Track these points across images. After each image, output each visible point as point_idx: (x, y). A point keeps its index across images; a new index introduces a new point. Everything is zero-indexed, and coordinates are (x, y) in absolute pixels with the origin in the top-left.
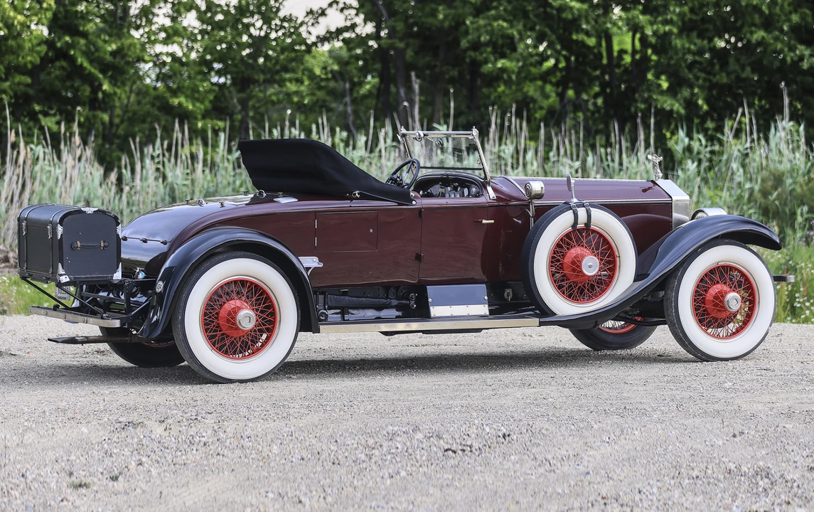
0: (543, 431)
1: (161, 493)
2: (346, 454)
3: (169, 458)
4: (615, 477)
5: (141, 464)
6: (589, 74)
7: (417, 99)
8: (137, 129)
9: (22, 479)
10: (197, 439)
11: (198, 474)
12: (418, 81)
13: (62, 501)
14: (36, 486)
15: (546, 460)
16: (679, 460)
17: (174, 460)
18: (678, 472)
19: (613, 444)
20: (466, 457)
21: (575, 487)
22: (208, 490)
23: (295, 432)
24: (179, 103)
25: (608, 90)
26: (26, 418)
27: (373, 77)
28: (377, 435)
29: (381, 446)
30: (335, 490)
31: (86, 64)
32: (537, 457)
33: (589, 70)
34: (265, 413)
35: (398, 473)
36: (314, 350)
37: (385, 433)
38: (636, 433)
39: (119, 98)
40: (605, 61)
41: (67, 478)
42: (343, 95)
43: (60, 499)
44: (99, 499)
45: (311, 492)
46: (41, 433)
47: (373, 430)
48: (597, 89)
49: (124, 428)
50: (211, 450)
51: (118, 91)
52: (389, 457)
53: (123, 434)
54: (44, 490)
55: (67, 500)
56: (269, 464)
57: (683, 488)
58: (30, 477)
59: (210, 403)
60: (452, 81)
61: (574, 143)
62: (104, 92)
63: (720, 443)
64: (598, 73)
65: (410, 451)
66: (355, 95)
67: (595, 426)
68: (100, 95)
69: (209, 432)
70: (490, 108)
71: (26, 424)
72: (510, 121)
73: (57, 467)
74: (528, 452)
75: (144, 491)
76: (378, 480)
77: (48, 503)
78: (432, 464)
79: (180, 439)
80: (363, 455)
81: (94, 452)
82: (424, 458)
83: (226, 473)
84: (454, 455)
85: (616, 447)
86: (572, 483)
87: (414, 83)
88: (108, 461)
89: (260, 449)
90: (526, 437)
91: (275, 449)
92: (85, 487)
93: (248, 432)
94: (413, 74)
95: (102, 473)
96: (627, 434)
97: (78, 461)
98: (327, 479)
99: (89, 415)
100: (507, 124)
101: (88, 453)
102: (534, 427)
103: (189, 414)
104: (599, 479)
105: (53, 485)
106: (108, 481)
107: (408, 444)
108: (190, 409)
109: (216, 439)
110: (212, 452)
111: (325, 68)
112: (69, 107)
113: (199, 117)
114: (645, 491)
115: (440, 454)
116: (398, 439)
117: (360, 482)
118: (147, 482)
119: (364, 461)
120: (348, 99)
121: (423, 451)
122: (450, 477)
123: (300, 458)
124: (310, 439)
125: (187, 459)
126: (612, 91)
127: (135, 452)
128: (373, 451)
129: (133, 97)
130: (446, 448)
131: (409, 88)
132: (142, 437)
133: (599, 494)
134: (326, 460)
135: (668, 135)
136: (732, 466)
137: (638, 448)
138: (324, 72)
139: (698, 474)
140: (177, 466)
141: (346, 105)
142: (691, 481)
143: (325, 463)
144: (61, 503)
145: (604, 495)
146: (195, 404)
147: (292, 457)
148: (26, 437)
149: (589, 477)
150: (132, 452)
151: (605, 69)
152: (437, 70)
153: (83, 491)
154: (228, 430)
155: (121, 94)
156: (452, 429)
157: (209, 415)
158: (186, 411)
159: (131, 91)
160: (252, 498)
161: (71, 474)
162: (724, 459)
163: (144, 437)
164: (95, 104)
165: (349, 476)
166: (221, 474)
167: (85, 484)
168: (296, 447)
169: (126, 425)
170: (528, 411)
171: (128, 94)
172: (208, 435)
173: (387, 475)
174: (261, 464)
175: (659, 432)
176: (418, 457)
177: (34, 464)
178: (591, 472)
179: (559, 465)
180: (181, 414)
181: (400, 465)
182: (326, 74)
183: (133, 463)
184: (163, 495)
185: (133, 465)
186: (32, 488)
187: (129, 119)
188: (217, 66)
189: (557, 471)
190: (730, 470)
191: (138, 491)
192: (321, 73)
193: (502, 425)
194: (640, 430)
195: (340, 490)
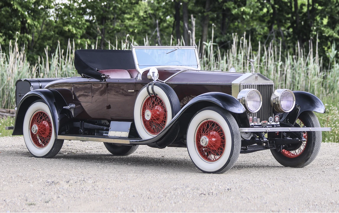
0: (247, 188)
1: (69, 207)
2: (154, 195)
3: (72, 195)
4: (279, 204)
5: (59, 197)
6: (285, 17)
7: (194, 29)
8: (46, 44)
9: (4, 202)
10: (85, 189)
11: (85, 201)
12: (195, 19)
13: (23, 209)
14: (11, 204)
15: (247, 198)
16: (309, 199)
17: (74, 196)
18: (308, 203)
19: (279, 193)
20: (210, 197)
21: (260, 208)
22: (91, 207)
23: (130, 187)
24: (68, 29)
25: (295, 25)
26: (3, 180)
27: (171, 17)
28: (169, 189)
29: (171, 192)
30: (149, 207)
31: (19, 9)
32: (243, 197)
33: (285, 14)
34: (116, 178)
35: (178, 202)
36: (139, 153)
37: (172, 188)
38: (290, 189)
39: (36, 27)
40: (293, 9)
41: (25, 202)
42: (155, 26)
43: (22, 209)
44: (40, 209)
45: (138, 207)
46: (12, 186)
47: (167, 187)
48: (289, 24)
49: (50, 185)
50: (91, 193)
51: (36, 23)
52: (174, 196)
53: (50, 187)
54: (14, 206)
55: (25, 209)
56: (118, 198)
57: (309, 208)
58: (8, 201)
59: (90, 174)
60: (213, 20)
61: (276, 53)
62: (28, 24)
63: (329, 194)
64: (290, 16)
65: (184, 194)
66: (161, 27)
67: (271, 187)
68: (27, 25)
69: (90, 187)
70: (233, 34)
71: (4, 183)
72: (243, 41)
73: (20, 198)
74: (239, 196)
75: (61, 207)
76: (169, 204)
77: (17, 210)
78: (194, 199)
79: (77, 189)
80: (162, 195)
81: (37, 193)
82: (191, 197)
83: (99, 201)
84: (204, 196)
85: (280, 194)
86: (259, 206)
87: (192, 21)
88: (43, 196)
89: (114, 193)
90: (239, 190)
91: (121, 193)
92: (33, 205)
93: (109, 187)
94: (192, 16)
95: (41, 200)
96: (286, 190)
97: (29, 196)
98: (146, 204)
99: (33, 178)
100: (241, 42)
101: (34, 194)
102: (242, 186)
103: (80, 178)
104: (271, 205)
105: (19, 204)
106: (44, 203)
107: (183, 192)
108: (81, 176)
109: (93, 189)
110: (92, 194)
111: (146, 12)
112: (11, 32)
113: (79, 37)
114: (292, 209)
115: (198, 195)
116: (179, 190)
117: (160, 205)
118: (62, 204)
119: (162, 198)
120: (157, 29)
121: (190, 195)
122: (203, 203)
123: (133, 196)
124: (137, 190)
125: (80, 196)
126: (297, 26)
127: (56, 193)
128: (167, 194)
129: (44, 26)
130: (201, 193)
131: (190, 23)
132: (59, 188)
133: (271, 210)
134: (145, 197)
135: (326, 49)
136: (333, 201)
137: (290, 195)
138: (145, 14)
139: (317, 204)
140: (76, 198)
141: (156, 32)
142: (314, 206)
143: (144, 198)
144: (23, 210)
145: (273, 210)
146: (83, 174)
147: (129, 196)
148: (4, 188)
149: (266, 204)
150: (55, 193)
151: (294, 14)
152: (205, 14)
153: (33, 206)
154: (99, 186)
155: (37, 25)
156: (204, 187)
157: (90, 179)
158: (79, 177)
159: (43, 23)
160: (111, 209)
161: (26, 200)
162: (330, 199)
163: (60, 188)
164: (24, 29)
165: (156, 203)
166: (96, 201)
167: (33, 204)
168: (131, 192)
169: (51, 184)
170: (240, 178)
171: (42, 25)
172: (89, 187)
173: (173, 202)
174: (115, 198)
175: (301, 189)
176: (188, 196)
177: (9, 197)
178: (268, 203)
179: (253, 200)
180: (77, 178)
181: (179, 199)
182: (146, 15)
183: (55, 197)
184: (70, 208)
185: (55, 198)
186: (9, 205)
187: (42, 38)
188: (88, 11)
189: (252, 202)
190: (332, 203)
191: (58, 206)
192: (144, 14)
193: (227, 186)
194: (292, 188)
195: (151, 207)
